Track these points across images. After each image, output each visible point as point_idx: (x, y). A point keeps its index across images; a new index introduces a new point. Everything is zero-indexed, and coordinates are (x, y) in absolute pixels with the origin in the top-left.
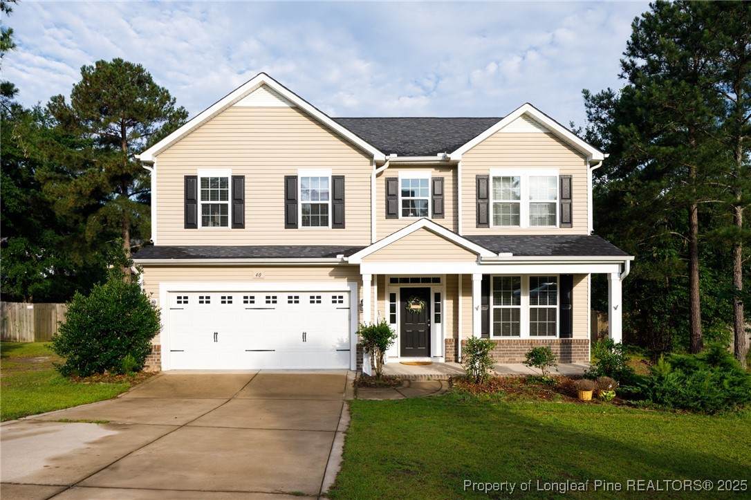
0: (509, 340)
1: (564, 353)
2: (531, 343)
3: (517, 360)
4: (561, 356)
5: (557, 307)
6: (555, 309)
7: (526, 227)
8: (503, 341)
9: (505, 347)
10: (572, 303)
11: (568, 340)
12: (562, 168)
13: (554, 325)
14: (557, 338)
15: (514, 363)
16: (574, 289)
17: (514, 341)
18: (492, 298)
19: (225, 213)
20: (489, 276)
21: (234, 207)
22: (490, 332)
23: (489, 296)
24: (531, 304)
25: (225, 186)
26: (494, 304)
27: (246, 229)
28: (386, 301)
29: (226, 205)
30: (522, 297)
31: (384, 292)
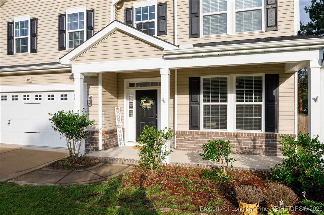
0: (215, 133)
1: (269, 146)
2: (236, 135)
4: (266, 149)
5: (263, 104)
6: (261, 106)
7: (232, 34)
8: (210, 133)
10: (277, 101)
11: (273, 134)
13: (260, 120)
14: (263, 132)
16: (280, 87)
17: (221, 133)
18: (202, 96)
19: (27, 43)
20: (200, 78)
21: (31, 39)
22: (200, 125)
23: (199, 94)
24: (237, 101)
25: (27, 26)
26: (204, 101)
27: (38, 53)
28: (125, 100)
29: (28, 38)
30: (228, 94)
31: (123, 93)
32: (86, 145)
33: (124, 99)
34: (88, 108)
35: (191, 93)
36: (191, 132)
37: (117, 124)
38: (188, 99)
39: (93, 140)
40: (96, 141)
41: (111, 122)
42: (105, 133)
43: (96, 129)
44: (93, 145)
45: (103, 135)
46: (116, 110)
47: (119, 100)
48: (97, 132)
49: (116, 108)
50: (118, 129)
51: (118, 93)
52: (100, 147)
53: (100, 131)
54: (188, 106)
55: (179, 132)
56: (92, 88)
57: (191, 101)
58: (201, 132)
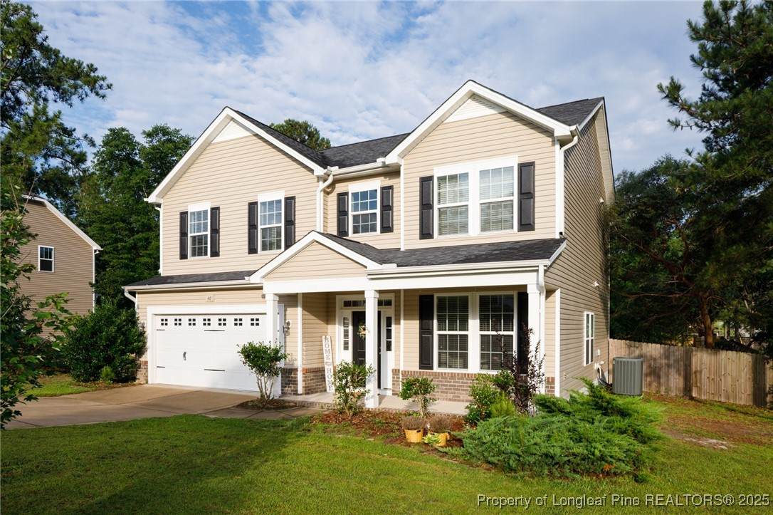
0: (452, 373)
2: (482, 378)
3: (461, 398)
5: (514, 333)
6: (513, 336)
7: (475, 234)
8: (445, 373)
9: (448, 382)
12: (521, 154)
15: (459, 401)
17: (458, 374)
18: (435, 322)
19: (206, 243)
20: (433, 296)
21: (211, 236)
22: (432, 362)
23: (433, 319)
24: (481, 329)
25: (206, 218)
26: (439, 329)
27: (221, 257)
28: (337, 326)
29: (207, 235)
30: (470, 321)
31: (335, 316)
32: (282, 387)
33: (335, 324)
34: (285, 338)
35: (421, 319)
36: (420, 372)
37: (325, 360)
38: (418, 326)
39: (291, 381)
40: (295, 382)
41: (316, 357)
42: (306, 371)
43: (295, 367)
44: (291, 387)
45: (303, 374)
46: (324, 340)
47: (329, 326)
48: (296, 370)
49: (324, 337)
50: (326, 367)
51: (327, 316)
52: (300, 390)
53: (300, 370)
54: (418, 336)
55: (405, 372)
56: (290, 310)
57: (421, 328)
58: (433, 373)
